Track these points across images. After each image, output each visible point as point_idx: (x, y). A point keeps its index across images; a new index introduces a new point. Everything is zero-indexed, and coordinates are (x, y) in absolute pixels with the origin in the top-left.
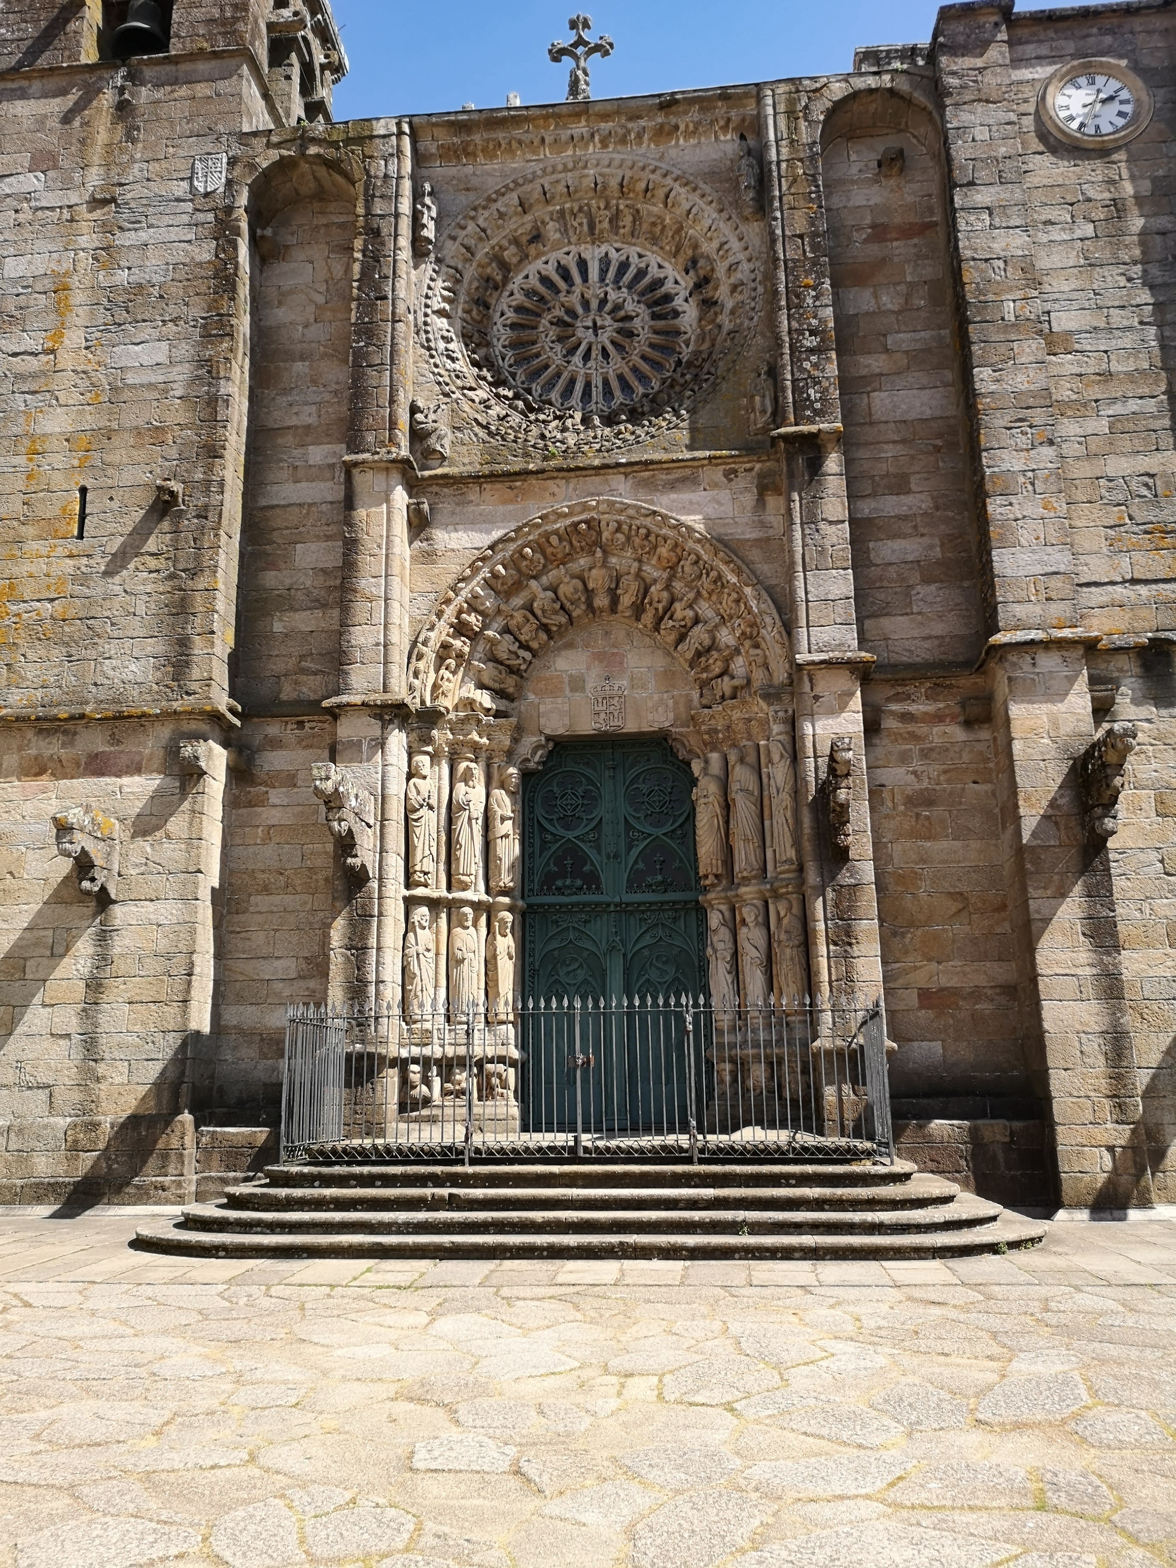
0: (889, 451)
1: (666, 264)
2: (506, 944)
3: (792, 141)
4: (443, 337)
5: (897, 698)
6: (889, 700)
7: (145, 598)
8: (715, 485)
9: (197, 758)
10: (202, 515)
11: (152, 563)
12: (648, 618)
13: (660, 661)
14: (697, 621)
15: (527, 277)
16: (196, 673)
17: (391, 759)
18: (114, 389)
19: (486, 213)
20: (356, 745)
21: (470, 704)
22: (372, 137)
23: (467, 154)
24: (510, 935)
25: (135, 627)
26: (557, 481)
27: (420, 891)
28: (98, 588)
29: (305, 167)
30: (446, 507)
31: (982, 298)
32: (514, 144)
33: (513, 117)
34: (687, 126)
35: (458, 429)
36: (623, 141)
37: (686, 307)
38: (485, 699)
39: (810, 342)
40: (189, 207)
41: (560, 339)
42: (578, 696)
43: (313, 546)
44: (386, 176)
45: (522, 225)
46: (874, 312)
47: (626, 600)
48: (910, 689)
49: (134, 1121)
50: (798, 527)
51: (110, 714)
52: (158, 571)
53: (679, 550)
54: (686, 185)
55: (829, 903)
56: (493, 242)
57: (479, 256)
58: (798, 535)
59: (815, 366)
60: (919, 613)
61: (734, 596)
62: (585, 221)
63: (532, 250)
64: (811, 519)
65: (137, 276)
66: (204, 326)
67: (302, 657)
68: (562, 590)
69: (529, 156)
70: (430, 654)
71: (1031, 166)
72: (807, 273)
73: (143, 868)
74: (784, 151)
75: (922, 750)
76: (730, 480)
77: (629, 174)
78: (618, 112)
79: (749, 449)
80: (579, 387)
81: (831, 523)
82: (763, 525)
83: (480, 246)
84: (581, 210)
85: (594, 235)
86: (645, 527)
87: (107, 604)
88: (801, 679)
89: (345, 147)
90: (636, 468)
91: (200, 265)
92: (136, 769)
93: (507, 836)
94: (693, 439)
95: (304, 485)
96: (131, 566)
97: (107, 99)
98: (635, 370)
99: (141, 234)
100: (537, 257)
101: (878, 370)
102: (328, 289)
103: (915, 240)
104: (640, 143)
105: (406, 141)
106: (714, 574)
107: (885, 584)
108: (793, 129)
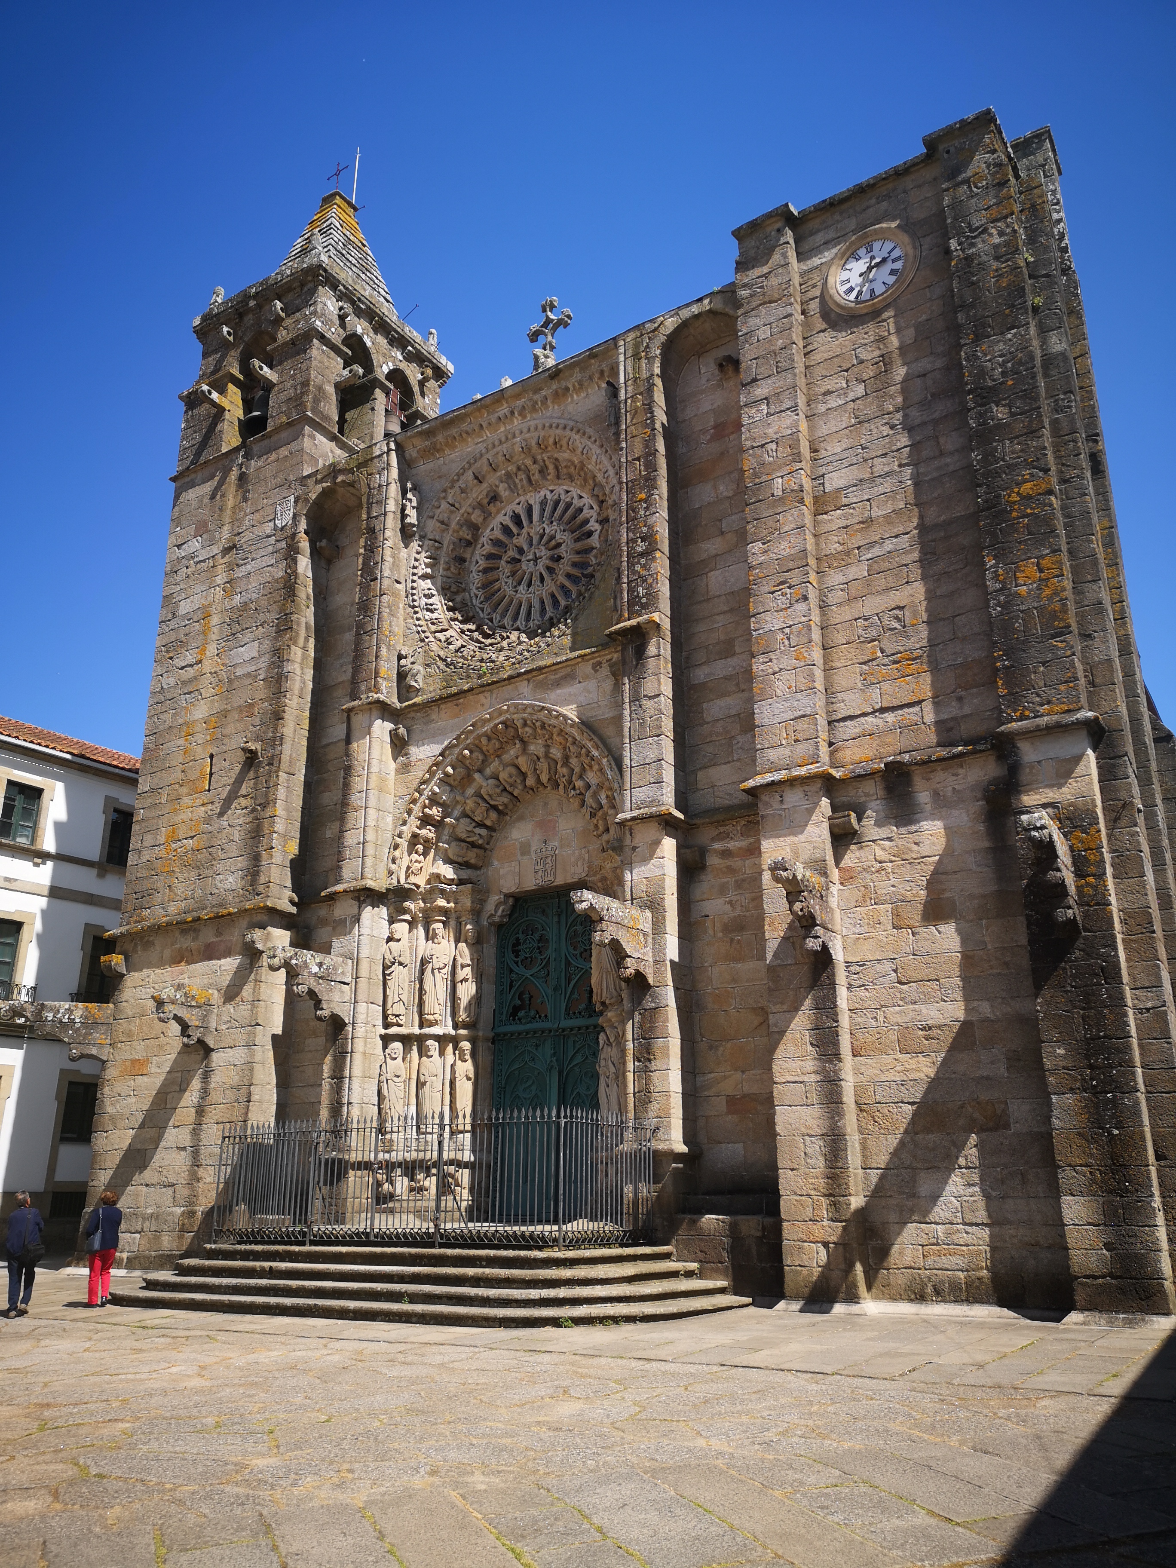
0: (721, 620)
1: (583, 495)
2: (466, 1068)
3: (636, 379)
4: (425, 596)
5: (720, 837)
6: (713, 840)
7: (238, 828)
8: (586, 678)
9: (253, 942)
10: (270, 764)
11: (244, 802)
12: (561, 789)
13: (580, 824)
14: (588, 788)
15: (493, 529)
16: (263, 879)
17: (363, 931)
18: (230, 681)
19: (453, 491)
20: (343, 922)
21: (436, 877)
22: (372, 459)
23: (438, 451)
24: (470, 1062)
25: (233, 849)
26: (486, 694)
27: (394, 1030)
28: (216, 824)
29: (341, 491)
30: (417, 727)
31: (757, 480)
32: (464, 435)
33: (456, 416)
34: (574, 386)
35: (427, 665)
36: (534, 409)
38: (448, 872)
39: (642, 547)
40: (272, 540)
42: (525, 859)
44: (380, 486)
45: (479, 493)
46: (714, 502)
47: (544, 778)
48: (729, 828)
50: (627, 706)
51: (212, 915)
52: (246, 808)
53: (564, 734)
54: (578, 431)
55: (636, 1025)
56: (462, 511)
57: (453, 525)
58: (627, 712)
59: (643, 566)
60: (739, 760)
62: (523, 476)
63: (492, 508)
64: (637, 696)
65: (246, 597)
66: (277, 625)
68: (503, 776)
69: (475, 441)
70: (404, 843)
71: (815, 345)
72: (641, 489)
73: (228, 1024)
74: (630, 389)
75: (736, 881)
76: (596, 671)
77: (542, 434)
78: (525, 391)
80: (523, 610)
81: (651, 698)
83: (452, 517)
84: (519, 469)
85: (533, 485)
86: (540, 720)
87: (220, 835)
88: (625, 834)
89: (357, 470)
90: (534, 674)
91: (277, 581)
92: (229, 953)
93: (465, 980)
94: (574, 642)
96: (233, 806)
97: (234, 474)
98: (561, 587)
99: (248, 566)
100: (498, 512)
101: (714, 552)
104: (547, 408)
105: (393, 455)
106: (585, 750)
107: (714, 738)
108: (637, 368)
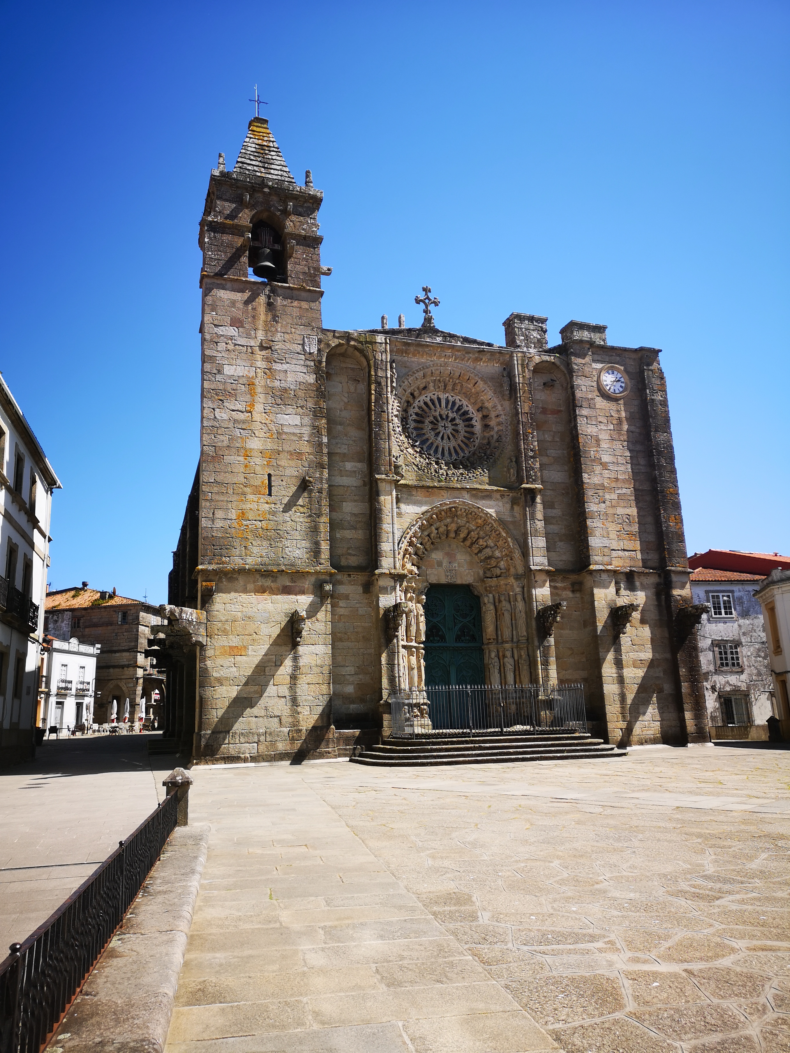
0: (549, 493)
1: (469, 405)
3: (523, 376)
4: (397, 426)
7: (300, 523)
8: (497, 499)
10: (320, 492)
11: (302, 510)
12: (468, 543)
13: (468, 558)
14: (486, 547)
15: (420, 402)
16: (323, 556)
17: (397, 594)
18: (278, 433)
19: (412, 378)
20: (385, 588)
21: (412, 572)
22: (376, 343)
23: (406, 353)
24: (423, 659)
25: (297, 535)
26: (444, 491)
27: (403, 643)
28: (281, 517)
29: (345, 347)
30: (406, 496)
31: (584, 449)
32: (425, 353)
35: (407, 465)
37: (476, 424)
38: (416, 570)
39: (531, 454)
40: (303, 357)
41: (432, 429)
42: (440, 569)
43: (350, 504)
44: (382, 360)
45: (422, 383)
46: (543, 441)
47: (462, 535)
49: (314, 728)
50: (528, 521)
51: (292, 571)
52: (304, 513)
53: (485, 522)
54: (483, 380)
55: (541, 652)
56: (412, 388)
58: (529, 523)
59: (532, 462)
60: (559, 552)
61: (504, 541)
62: (443, 384)
63: (423, 392)
64: (533, 518)
65: (285, 385)
66: (314, 412)
67: (348, 548)
68: (440, 530)
69: (428, 358)
70: (402, 553)
71: (597, 402)
72: (529, 428)
73: (309, 632)
74: (521, 379)
76: (502, 498)
77: (463, 372)
79: (510, 488)
80: (440, 449)
81: (539, 520)
82: (513, 516)
83: (408, 389)
85: (445, 390)
86: (474, 512)
87: (284, 524)
88: (531, 574)
89: (365, 344)
90: (471, 490)
91: (310, 384)
92: (303, 592)
94: (489, 481)
95: (345, 478)
96: (293, 510)
97: (262, 299)
98: (459, 445)
99: (283, 365)
100: (424, 394)
101: (544, 462)
102: (348, 396)
103: (555, 416)
104: (467, 361)
105: (388, 347)
106: (498, 532)
108: (524, 372)
